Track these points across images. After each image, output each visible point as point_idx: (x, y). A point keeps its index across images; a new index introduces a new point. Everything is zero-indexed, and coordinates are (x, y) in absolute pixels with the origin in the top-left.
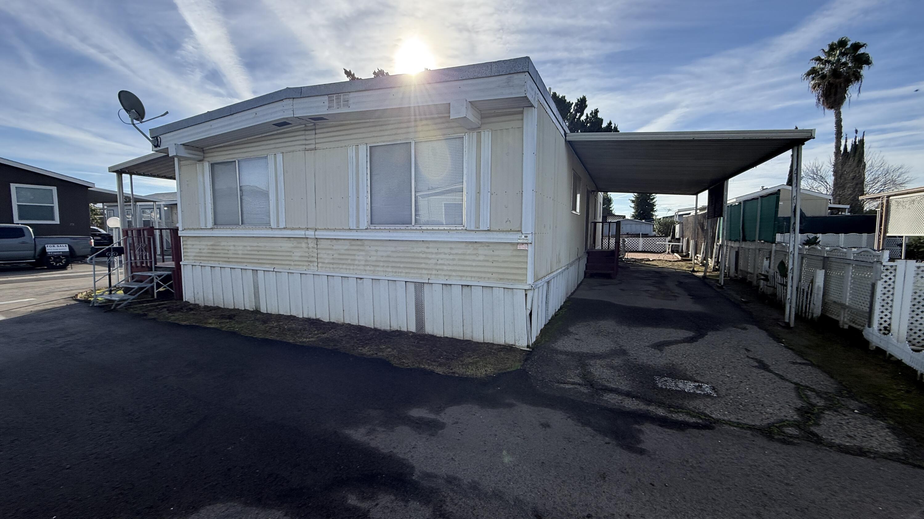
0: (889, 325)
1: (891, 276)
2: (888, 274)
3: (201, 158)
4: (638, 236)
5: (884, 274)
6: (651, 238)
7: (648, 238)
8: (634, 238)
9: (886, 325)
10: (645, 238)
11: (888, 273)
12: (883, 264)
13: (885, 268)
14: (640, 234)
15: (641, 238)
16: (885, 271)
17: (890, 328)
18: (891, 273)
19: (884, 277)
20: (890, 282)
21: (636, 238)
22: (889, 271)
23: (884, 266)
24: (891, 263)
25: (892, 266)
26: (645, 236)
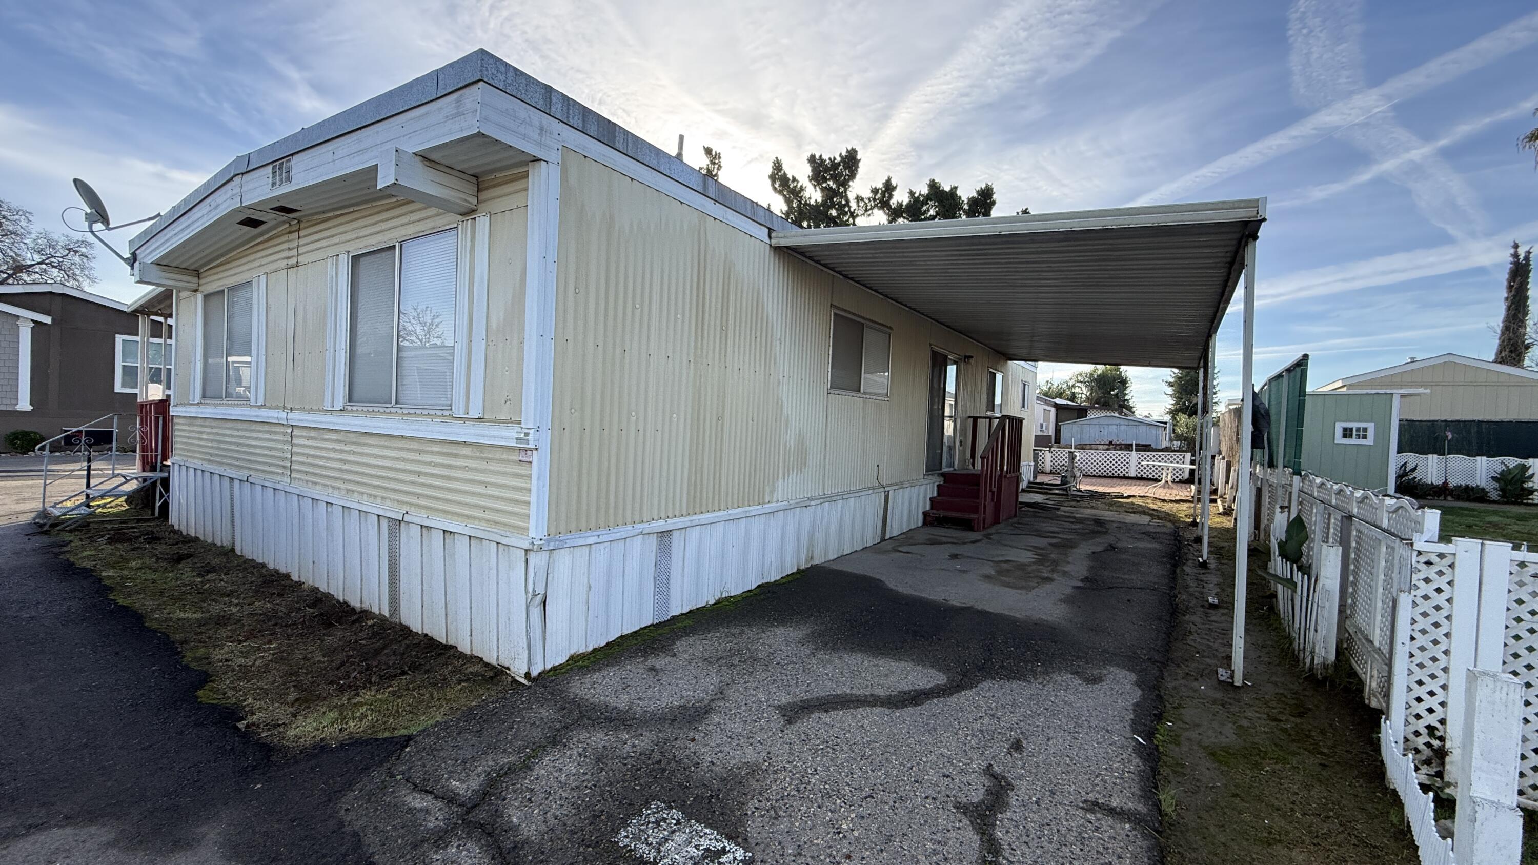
0: (1443, 722)
1: (1442, 583)
2: (1433, 576)
3: (195, 286)
4: (1128, 447)
5: (1422, 575)
6: (1154, 453)
7: (1148, 453)
8: (1119, 452)
9: (1432, 720)
10: (1143, 453)
11: (1431, 573)
12: (1417, 546)
13: (1423, 559)
14: (1132, 445)
15: (1134, 452)
16: (1422, 567)
17: (1445, 731)
18: (1440, 573)
19: (1421, 584)
20: (1441, 599)
21: (1125, 453)
22: (1435, 569)
23: (1419, 553)
24: (1442, 548)
25: (1441, 556)
26: (1144, 448)
